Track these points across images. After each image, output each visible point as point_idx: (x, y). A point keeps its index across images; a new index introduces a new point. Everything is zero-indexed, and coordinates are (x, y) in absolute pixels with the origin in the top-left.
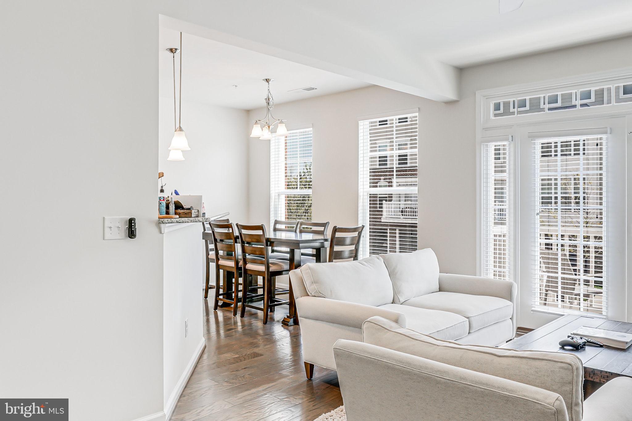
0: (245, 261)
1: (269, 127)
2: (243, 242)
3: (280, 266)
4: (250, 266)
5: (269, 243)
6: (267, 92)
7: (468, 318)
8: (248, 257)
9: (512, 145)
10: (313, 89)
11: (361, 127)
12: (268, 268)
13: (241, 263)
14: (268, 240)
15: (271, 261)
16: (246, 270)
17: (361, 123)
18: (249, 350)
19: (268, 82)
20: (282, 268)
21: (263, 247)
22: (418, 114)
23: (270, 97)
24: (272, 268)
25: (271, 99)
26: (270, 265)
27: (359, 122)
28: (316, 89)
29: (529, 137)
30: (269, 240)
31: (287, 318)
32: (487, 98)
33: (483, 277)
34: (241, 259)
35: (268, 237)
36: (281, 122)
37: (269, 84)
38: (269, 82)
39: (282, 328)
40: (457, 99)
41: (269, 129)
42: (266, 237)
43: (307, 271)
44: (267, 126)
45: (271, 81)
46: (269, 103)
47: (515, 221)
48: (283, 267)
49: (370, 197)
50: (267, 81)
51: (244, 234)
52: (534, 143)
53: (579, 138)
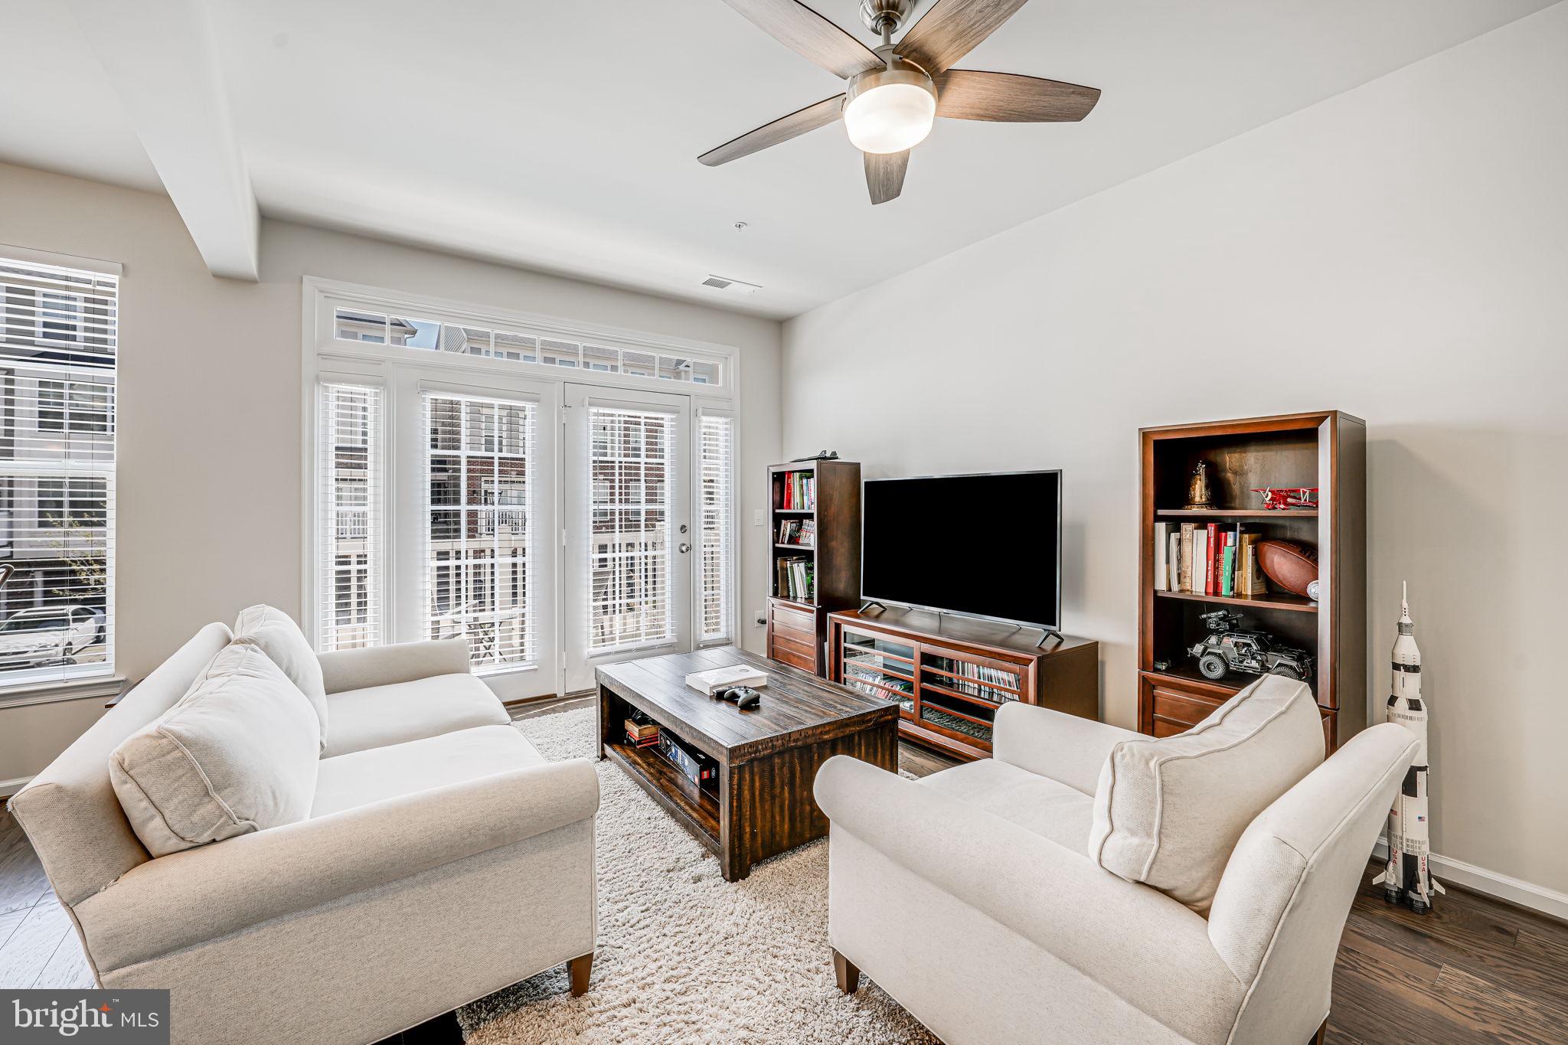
7: (510, 725)
9: (383, 396)
22: (116, 277)
29: (418, 387)
32: (326, 298)
40: (257, 277)
47: (387, 535)
52: (424, 400)
53: (493, 402)
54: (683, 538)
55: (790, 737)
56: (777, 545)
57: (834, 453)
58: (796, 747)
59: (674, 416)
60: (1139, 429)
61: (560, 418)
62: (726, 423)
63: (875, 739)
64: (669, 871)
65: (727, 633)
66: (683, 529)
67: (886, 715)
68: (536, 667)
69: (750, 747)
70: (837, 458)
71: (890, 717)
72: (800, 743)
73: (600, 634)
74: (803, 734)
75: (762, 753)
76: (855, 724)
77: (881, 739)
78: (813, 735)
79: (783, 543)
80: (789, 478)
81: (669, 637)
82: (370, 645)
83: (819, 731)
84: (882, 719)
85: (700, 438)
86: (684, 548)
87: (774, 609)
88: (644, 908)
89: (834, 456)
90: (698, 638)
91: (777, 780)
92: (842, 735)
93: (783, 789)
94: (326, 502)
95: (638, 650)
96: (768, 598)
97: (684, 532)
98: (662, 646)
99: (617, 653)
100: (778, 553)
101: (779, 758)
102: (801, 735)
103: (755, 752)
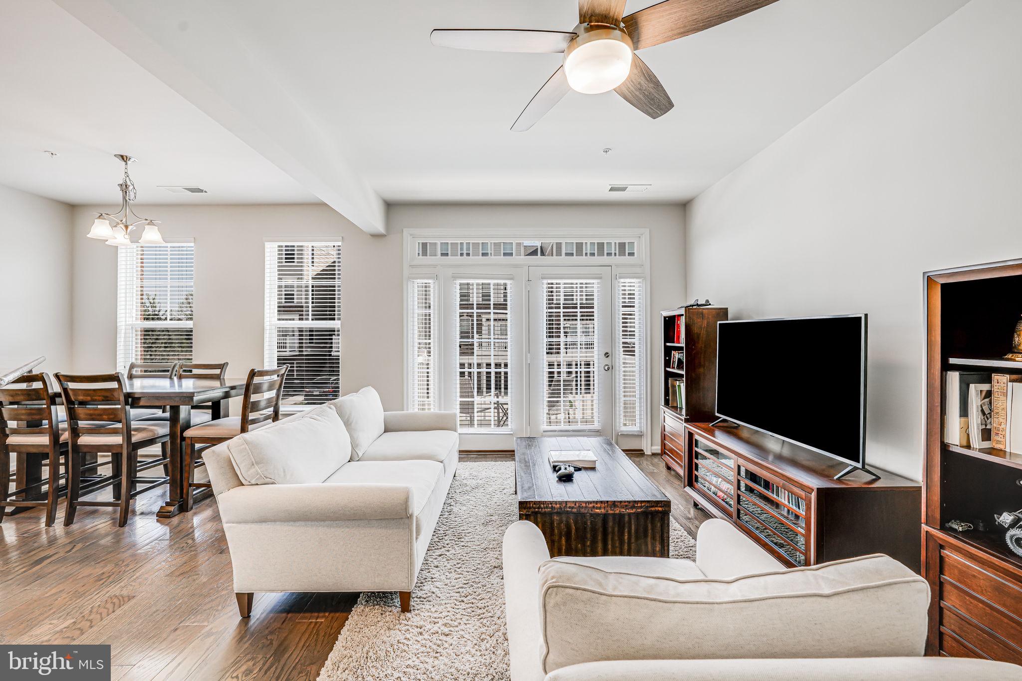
0: (75, 432)
1: (127, 227)
2: (69, 402)
3: (151, 431)
4: (84, 440)
5: (130, 400)
6: (123, 176)
7: (442, 462)
8: (82, 424)
9: (436, 283)
10: (201, 191)
11: (267, 250)
12: (129, 436)
13: (65, 436)
14: (128, 396)
15: (134, 424)
16: (76, 447)
17: (268, 245)
18: (98, 595)
19: (126, 161)
20: (155, 434)
21: (119, 406)
22: (341, 243)
23: (129, 183)
24: (136, 438)
25: (131, 187)
26: (132, 433)
27: (266, 243)
28: (205, 192)
29: (452, 277)
30: (132, 395)
31: (166, 505)
32: (413, 237)
33: (410, 411)
34: (64, 430)
35: (129, 390)
36: (151, 223)
37: (126, 164)
38: (128, 162)
39: (158, 524)
40: (385, 233)
41: (127, 231)
42: (124, 391)
43: (243, 446)
44: (122, 226)
45: (131, 160)
46: (126, 192)
47: (439, 354)
48: (156, 432)
49: (279, 331)
50: (123, 159)
51: (71, 389)
52: (455, 284)
53: (489, 282)
54: (607, 361)
55: (566, 504)
56: (668, 369)
57: (707, 301)
58: (571, 512)
59: (599, 281)
60: (924, 273)
61: (526, 287)
62: (639, 282)
63: (646, 522)
64: (495, 567)
65: (640, 427)
66: (607, 355)
67: (657, 507)
68: (512, 433)
69: (535, 504)
70: (710, 304)
71: (660, 509)
72: (575, 510)
73: (567, 418)
74: (577, 505)
75: (543, 510)
76: (626, 507)
77: (653, 523)
78: (586, 507)
79: (673, 368)
80: (678, 320)
81: (596, 425)
82: (432, 410)
83: (591, 505)
84: (653, 509)
85: (619, 294)
86: (606, 368)
87: (665, 415)
88: (466, 582)
89: (707, 303)
90: (618, 428)
91: (556, 531)
92: (612, 512)
93: (560, 538)
94: (413, 338)
95: (574, 431)
96: (661, 406)
97: (607, 357)
98: (590, 431)
99: (561, 431)
100: (668, 375)
101: (557, 516)
102: (575, 505)
103: (538, 508)
